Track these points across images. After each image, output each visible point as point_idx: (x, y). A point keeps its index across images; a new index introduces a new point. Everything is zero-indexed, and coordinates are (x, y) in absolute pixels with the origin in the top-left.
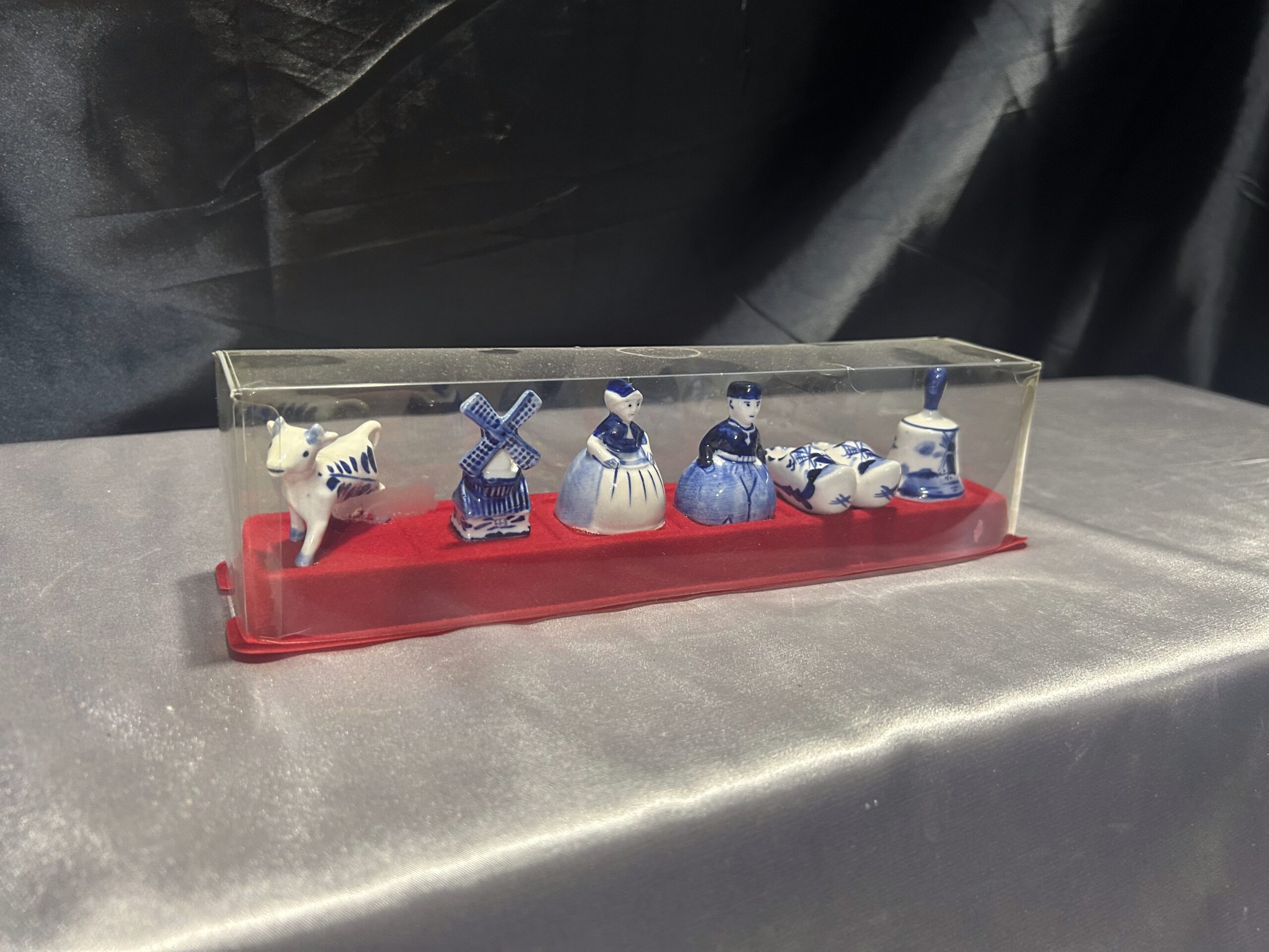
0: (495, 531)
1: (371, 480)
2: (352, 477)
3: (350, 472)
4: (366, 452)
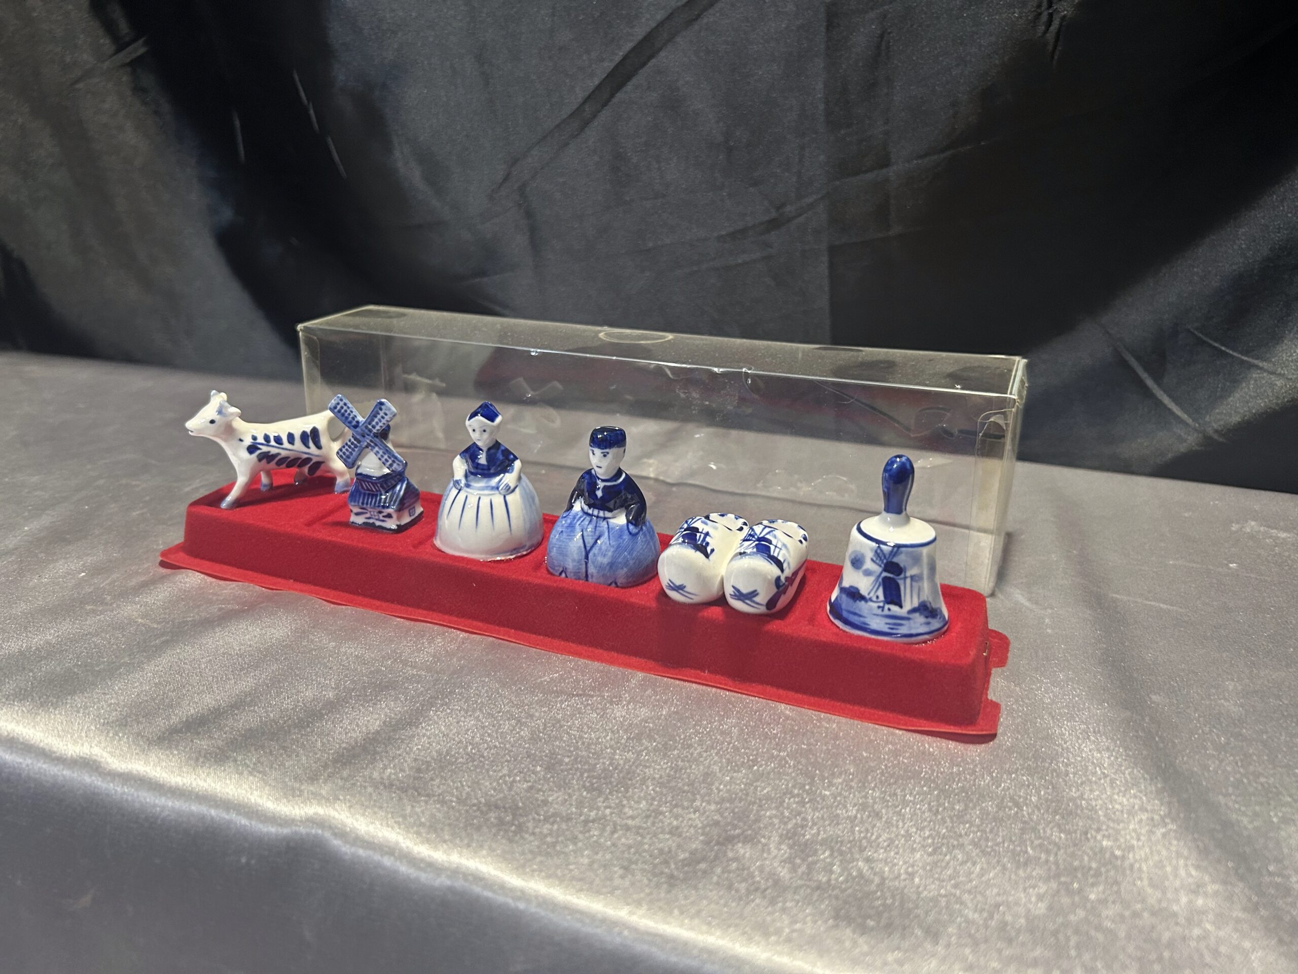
0: (371, 521)
1: (312, 455)
2: (283, 449)
3: (281, 444)
4: (308, 431)
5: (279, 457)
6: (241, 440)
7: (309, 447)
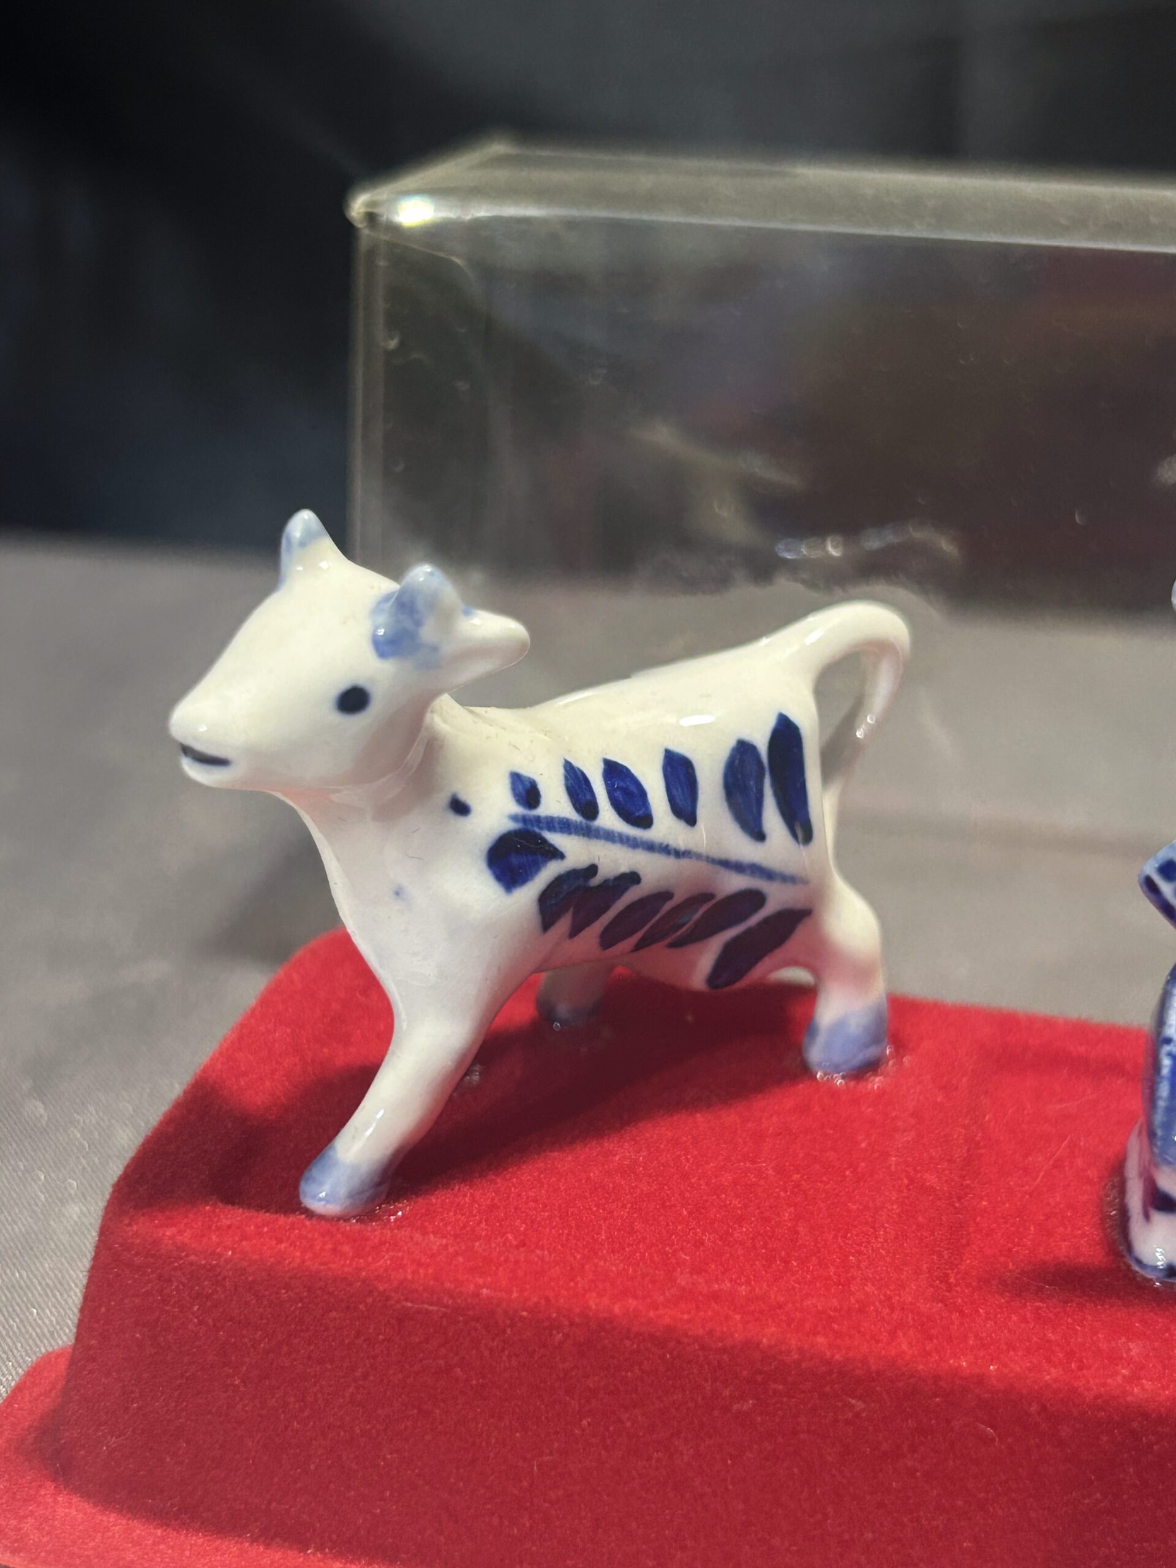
1: (768, 874)
2: (651, 847)
3: (645, 820)
4: (761, 739)
5: (632, 895)
6: (460, 808)
7: (759, 835)
